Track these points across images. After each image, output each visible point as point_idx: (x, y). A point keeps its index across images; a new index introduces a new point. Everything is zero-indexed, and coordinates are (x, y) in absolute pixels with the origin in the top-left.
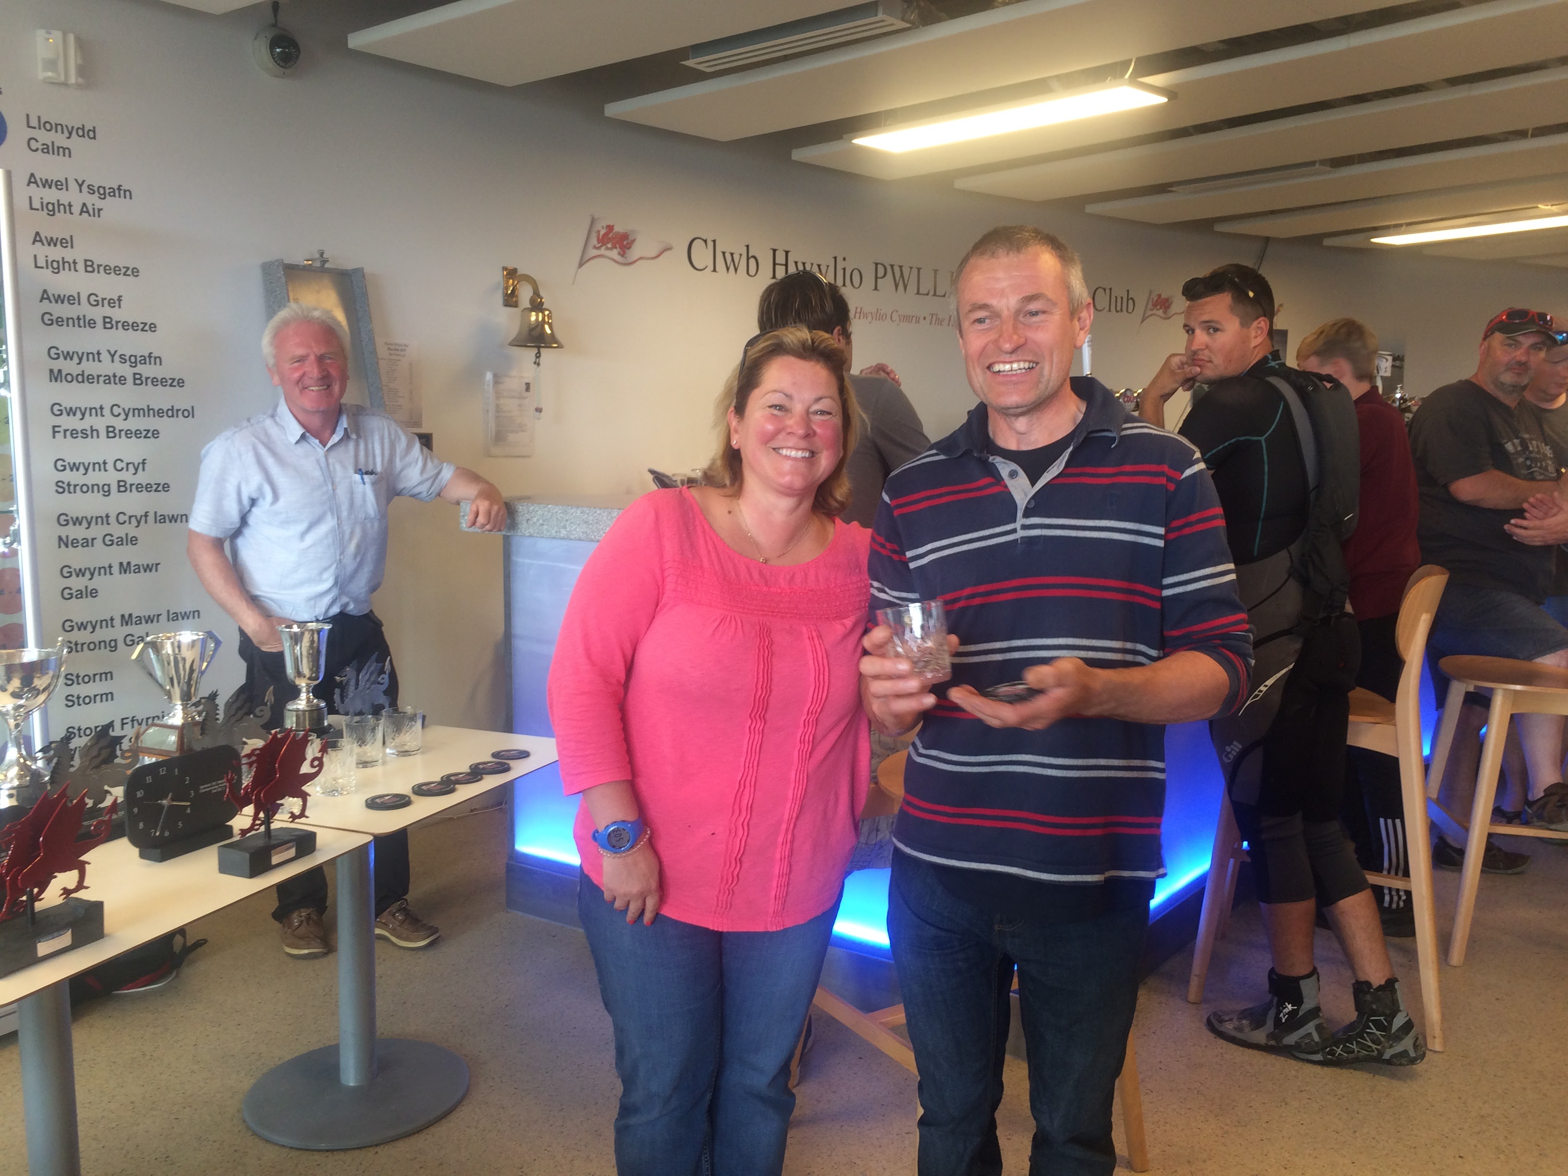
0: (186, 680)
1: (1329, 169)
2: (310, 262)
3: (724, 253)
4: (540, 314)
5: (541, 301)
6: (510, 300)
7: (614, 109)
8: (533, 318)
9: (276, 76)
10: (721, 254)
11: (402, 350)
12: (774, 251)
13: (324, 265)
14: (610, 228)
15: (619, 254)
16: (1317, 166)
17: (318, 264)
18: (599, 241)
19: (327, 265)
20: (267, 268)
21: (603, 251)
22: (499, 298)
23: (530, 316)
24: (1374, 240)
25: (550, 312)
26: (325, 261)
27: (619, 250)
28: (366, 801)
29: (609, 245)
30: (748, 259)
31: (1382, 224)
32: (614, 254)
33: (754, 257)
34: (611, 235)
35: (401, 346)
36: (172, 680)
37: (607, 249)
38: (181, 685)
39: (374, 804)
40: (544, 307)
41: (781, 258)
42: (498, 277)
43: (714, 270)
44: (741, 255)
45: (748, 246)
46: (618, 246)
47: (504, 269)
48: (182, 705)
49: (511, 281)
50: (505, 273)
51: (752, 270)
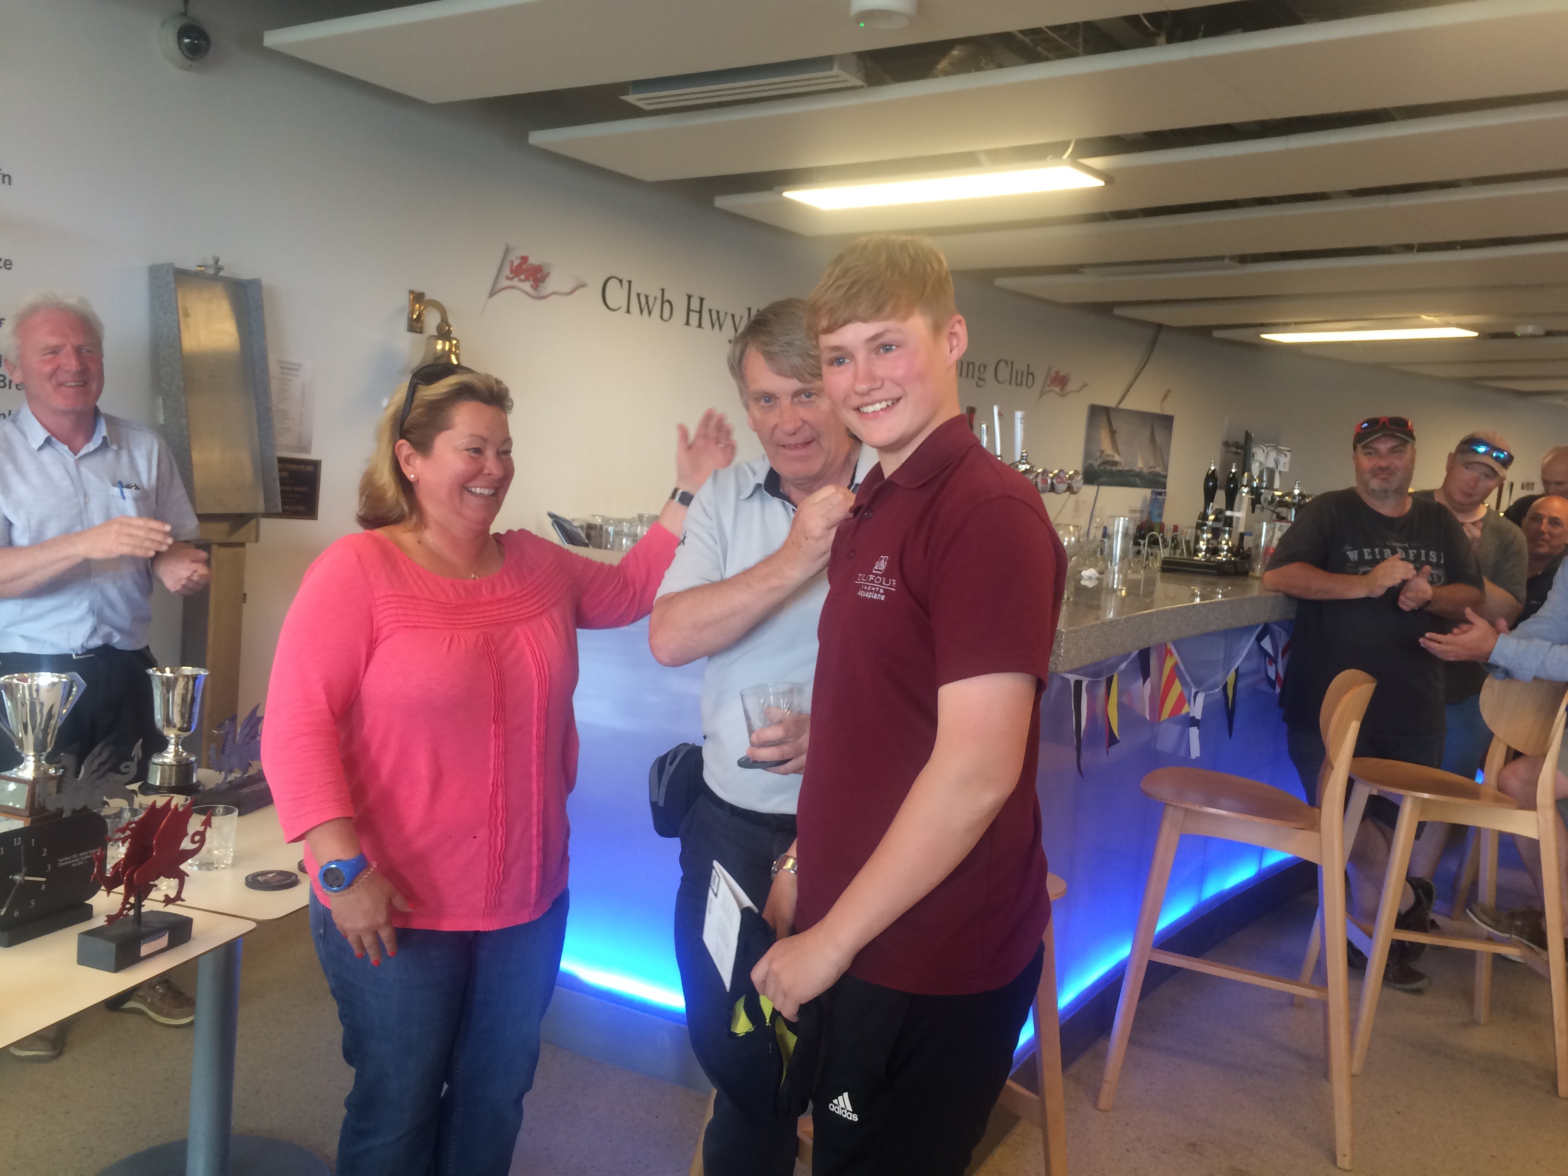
0: (42, 728)
1: (1238, 264)
2: (202, 269)
3: (638, 295)
4: (448, 343)
5: (449, 329)
6: (415, 325)
7: (540, 138)
8: (439, 346)
9: (181, 68)
10: (636, 296)
11: (295, 370)
12: (689, 297)
13: (218, 272)
14: (524, 259)
15: (532, 286)
16: (1227, 261)
17: (211, 271)
18: (512, 271)
19: (221, 274)
20: (155, 273)
21: (515, 282)
22: (403, 323)
23: (436, 344)
24: (1263, 336)
25: (458, 342)
26: (219, 269)
27: (532, 282)
28: (247, 878)
29: (523, 277)
30: (663, 303)
31: (1270, 321)
32: (527, 286)
33: (669, 301)
34: (524, 267)
35: (293, 364)
36: (25, 726)
37: (521, 280)
38: (36, 732)
39: (256, 882)
40: (452, 335)
41: (695, 305)
42: (404, 300)
43: (628, 311)
44: (655, 298)
45: (663, 290)
46: (531, 278)
47: (411, 292)
48: (34, 756)
49: (418, 306)
50: (411, 297)
51: (666, 315)
